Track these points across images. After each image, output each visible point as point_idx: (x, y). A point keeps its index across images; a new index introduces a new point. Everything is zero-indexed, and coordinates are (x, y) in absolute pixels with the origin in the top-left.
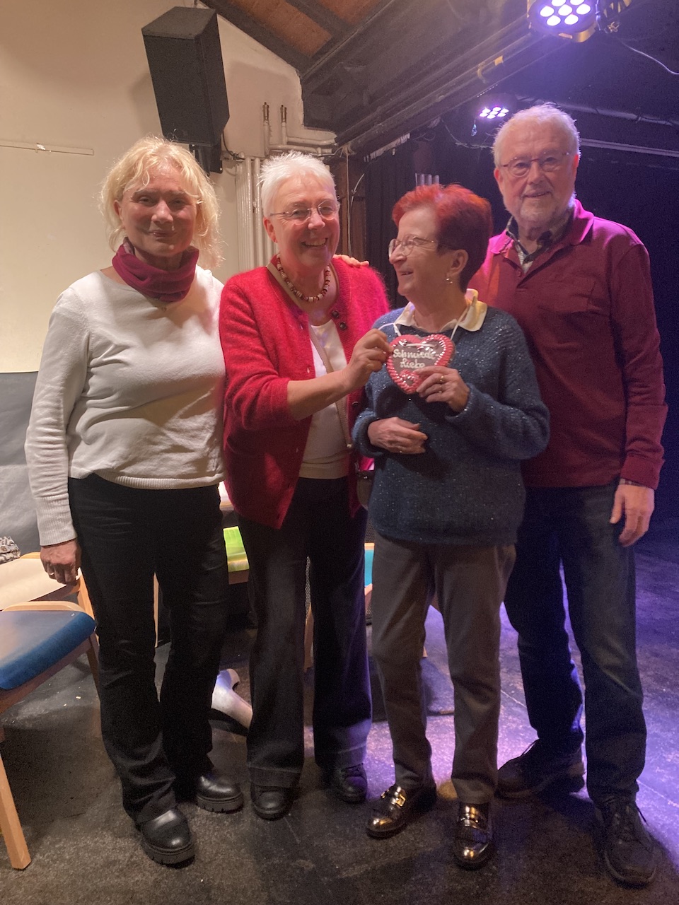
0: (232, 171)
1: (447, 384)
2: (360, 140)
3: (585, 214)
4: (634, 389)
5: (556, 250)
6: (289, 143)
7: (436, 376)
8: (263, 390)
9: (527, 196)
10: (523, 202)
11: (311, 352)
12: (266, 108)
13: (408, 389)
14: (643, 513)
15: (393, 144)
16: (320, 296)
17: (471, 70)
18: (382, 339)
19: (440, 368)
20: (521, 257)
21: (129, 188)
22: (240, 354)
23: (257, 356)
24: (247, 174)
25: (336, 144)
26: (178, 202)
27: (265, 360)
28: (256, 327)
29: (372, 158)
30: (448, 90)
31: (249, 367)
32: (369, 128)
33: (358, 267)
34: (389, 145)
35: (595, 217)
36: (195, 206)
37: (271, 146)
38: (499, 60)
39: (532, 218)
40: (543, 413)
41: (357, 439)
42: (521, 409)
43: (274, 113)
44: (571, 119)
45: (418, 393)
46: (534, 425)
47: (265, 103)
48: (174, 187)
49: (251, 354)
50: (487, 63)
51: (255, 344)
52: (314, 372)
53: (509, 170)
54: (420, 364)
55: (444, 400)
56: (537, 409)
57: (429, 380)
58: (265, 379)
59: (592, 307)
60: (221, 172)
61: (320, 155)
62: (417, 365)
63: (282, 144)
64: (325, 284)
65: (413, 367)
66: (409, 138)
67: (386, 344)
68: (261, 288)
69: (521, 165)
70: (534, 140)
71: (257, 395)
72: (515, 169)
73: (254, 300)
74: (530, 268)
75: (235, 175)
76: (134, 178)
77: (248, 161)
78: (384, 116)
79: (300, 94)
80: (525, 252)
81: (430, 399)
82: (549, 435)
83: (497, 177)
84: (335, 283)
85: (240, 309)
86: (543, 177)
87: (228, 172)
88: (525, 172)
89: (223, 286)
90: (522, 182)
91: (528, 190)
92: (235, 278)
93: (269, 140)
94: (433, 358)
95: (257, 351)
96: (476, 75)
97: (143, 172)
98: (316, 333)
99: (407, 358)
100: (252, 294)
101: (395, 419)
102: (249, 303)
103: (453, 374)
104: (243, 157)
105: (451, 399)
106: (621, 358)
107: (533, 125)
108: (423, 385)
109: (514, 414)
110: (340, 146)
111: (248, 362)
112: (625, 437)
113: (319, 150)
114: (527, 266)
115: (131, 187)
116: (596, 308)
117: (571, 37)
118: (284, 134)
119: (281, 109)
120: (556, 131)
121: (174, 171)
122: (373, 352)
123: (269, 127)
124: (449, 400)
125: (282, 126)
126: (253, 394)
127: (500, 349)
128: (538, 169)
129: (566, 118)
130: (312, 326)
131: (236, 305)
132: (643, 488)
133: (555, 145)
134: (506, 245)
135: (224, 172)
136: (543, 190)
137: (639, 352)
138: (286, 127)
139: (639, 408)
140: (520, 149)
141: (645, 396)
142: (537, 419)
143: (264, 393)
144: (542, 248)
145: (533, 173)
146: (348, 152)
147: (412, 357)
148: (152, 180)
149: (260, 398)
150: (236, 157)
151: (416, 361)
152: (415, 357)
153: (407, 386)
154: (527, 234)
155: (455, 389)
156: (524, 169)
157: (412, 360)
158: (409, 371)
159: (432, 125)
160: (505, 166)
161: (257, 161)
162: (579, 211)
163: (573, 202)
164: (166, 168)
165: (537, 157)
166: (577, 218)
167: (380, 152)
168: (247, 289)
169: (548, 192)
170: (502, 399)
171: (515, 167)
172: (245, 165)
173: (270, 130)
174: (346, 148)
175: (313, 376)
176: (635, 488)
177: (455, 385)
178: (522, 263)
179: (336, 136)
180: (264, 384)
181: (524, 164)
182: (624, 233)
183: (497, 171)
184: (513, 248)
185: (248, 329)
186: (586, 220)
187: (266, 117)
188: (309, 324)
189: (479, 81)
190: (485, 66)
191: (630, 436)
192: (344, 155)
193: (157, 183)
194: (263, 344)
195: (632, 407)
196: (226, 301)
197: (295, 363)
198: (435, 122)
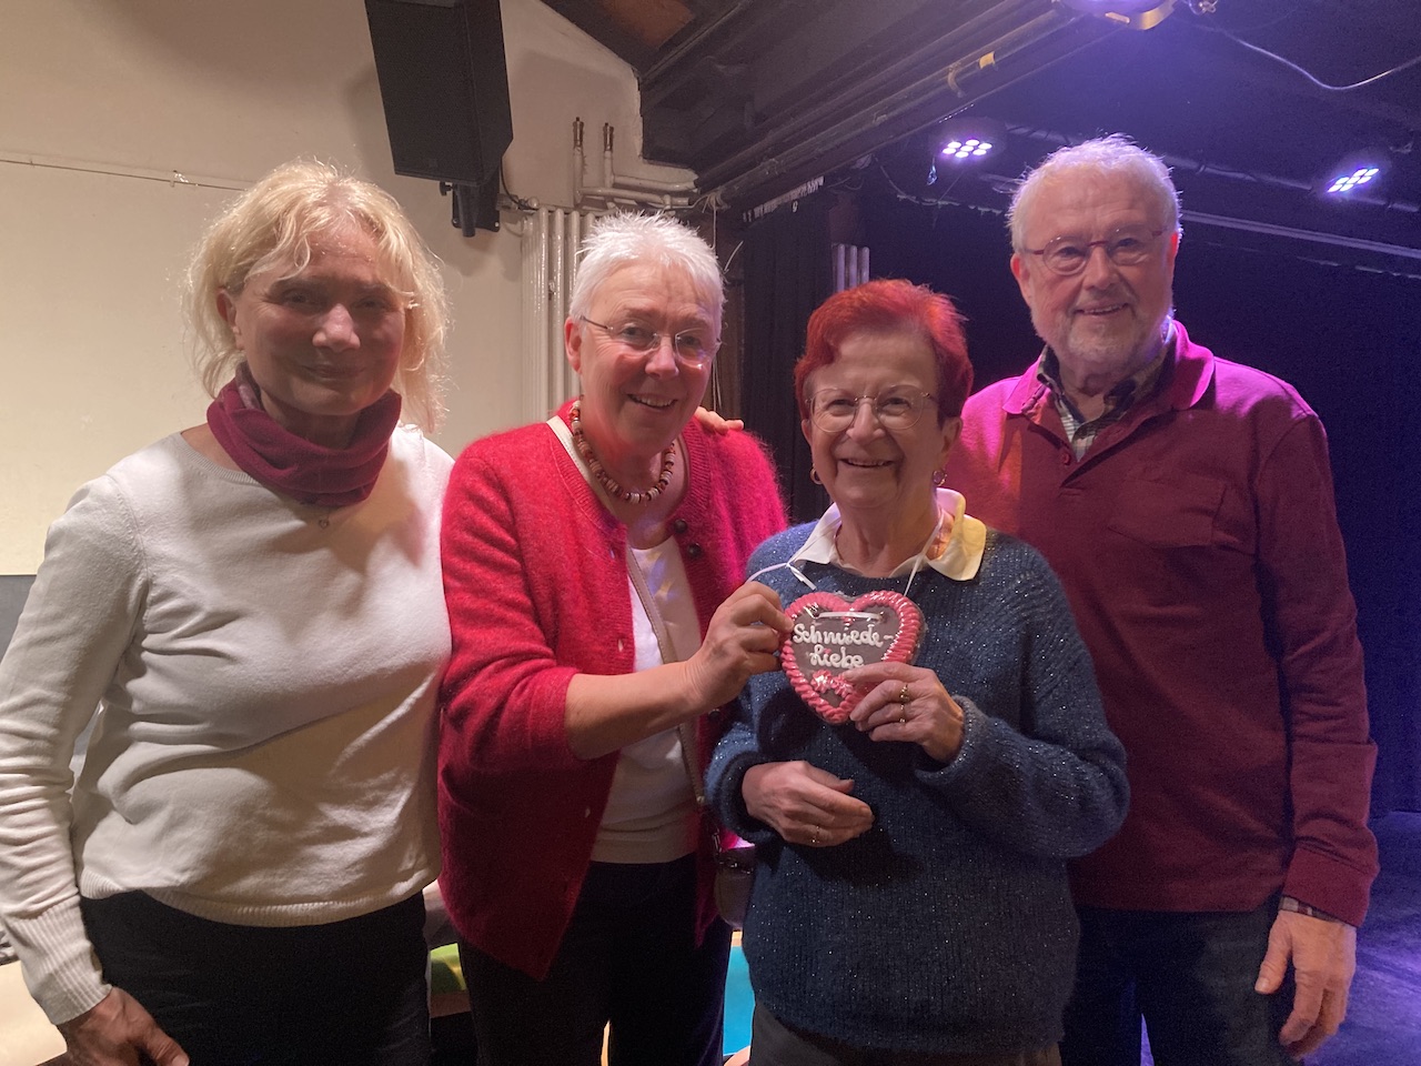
0: (515, 228)
1: (913, 703)
2: (737, 185)
3: (1196, 351)
4: (1307, 708)
5: (1143, 418)
6: (616, 186)
7: (891, 686)
8: (513, 695)
9: (1081, 311)
10: (1072, 322)
11: (629, 607)
12: (579, 127)
13: (833, 714)
14: (1333, 981)
15: (794, 194)
16: (653, 491)
17: (936, 73)
18: (770, 606)
19: (897, 667)
20: (1069, 424)
21: (260, 271)
22: (474, 606)
23: (511, 615)
24: (540, 235)
25: (695, 191)
26: (370, 304)
27: (529, 625)
28: (518, 554)
29: (757, 215)
30: (893, 107)
31: (490, 640)
32: (751, 166)
33: (723, 432)
34: (787, 195)
35: (1216, 358)
36: (403, 312)
37: (586, 190)
38: (987, 60)
39: (1093, 356)
40: (1113, 755)
41: (718, 792)
42: (1069, 750)
43: (593, 136)
44: (1164, 166)
45: (854, 723)
46: (1101, 784)
47: (578, 119)
48: (365, 274)
49: (498, 611)
50: (964, 63)
51: (510, 589)
52: (633, 648)
53: (1044, 260)
54: (853, 659)
55: (912, 739)
56: (1104, 749)
57: (875, 695)
58: (520, 669)
59: (1221, 536)
60: (497, 230)
61: (668, 207)
62: (845, 659)
63: (604, 186)
64: (663, 470)
65: (837, 665)
66: (821, 184)
67: (779, 614)
68: (534, 468)
69: (1069, 252)
70: (1095, 205)
71: (500, 708)
72: (1057, 258)
73: (517, 494)
74: (1089, 450)
75: (520, 236)
76: (274, 251)
77: (544, 213)
78: (779, 148)
79: (638, 106)
80: (1077, 417)
81: (879, 734)
82: (1127, 804)
83: (1017, 269)
84: (682, 468)
85: (487, 511)
86: (1115, 275)
87: (509, 230)
88: (1078, 265)
89: (453, 462)
90: (1072, 283)
91: (1084, 298)
92: (482, 444)
93: (582, 179)
94: (880, 645)
95: (511, 605)
96: (945, 82)
97: (297, 238)
98: (640, 564)
99: (823, 644)
100: (516, 481)
101: (799, 765)
102: (508, 501)
103: (927, 681)
104: (535, 205)
105: (929, 736)
106: (1275, 643)
107: (1092, 178)
108: (863, 705)
109: (1058, 761)
110: (702, 193)
111: (489, 628)
112: (1289, 810)
113: (667, 199)
114: (1083, 444)
115: (264, 269)
116: (1231, 538)
117: (1128, 21)
118: (608, 171)
119: (605, 129)
120: (1138, 189)
121: (366, 241)
122: (749, 632)
123: (583, 158)
124: (923, 740)
125: (605, 158)
126: (492, 702)
127: (1019, 622)
128: (1106, 261)
129: (1154, 166)
130: (636, 551)
131: (480, 503)
132: (1337, 925)
133: (1138, 216)
134: (1036, 400)
135: (502, 229)
136: (1115, 302)
137: (1315, 632)
138: (612, 159)
139: (1319, 748)
140: (1068, 222)
141: (1333, 723)
142: (1103, 769)
143: (515, 702)
144: (1114, 410)
145: (1096, 269)
146: (717, 204)
147: (834, 641)
148: (316, 257)
149: (506, 714)
150: (524, 207)
151: (843, 649)
152: (841, 642)
153: (830, 709)
154: (1079, 384)
155: (935, 715)
156: (1075, 260)
157: (834, 648)
158: (833, 672)
159: (858, 165)
160: (1038, 253)
161: (559, 215)
162: (1186, 346)
163: (1172, 327)
164: (349, 233)
165: (1101, 238)
166: (1183, 358)
167: (771, 206)
168: (506, 471)
169: (1126, 305)
170: (1027, 726)
171: (1056, 254)
172: (538, 218)
173: (583, 164)
174: (713, 198)
175: (626, 665)
176: (1318, 924)
177: (933, 705)
178: (1070, 437)
179: (696, 177)
180: (518, 682)
181: (1076, 248)
182: (1281, 393)
183: (1017, 261)
184: (1051, 404)
185: (499, 555)
186: (1199, 364)
187: (579, 139)
188: (628, 546)
189: (949, 93)
190: (961, 69)
191: (1301, 807)
192: (709, 210)
193: (328, 265)
194: (529, 590)
195: (1298, 744)
196: (459, 492)
197: (595, 629)
198: (864, 161)
